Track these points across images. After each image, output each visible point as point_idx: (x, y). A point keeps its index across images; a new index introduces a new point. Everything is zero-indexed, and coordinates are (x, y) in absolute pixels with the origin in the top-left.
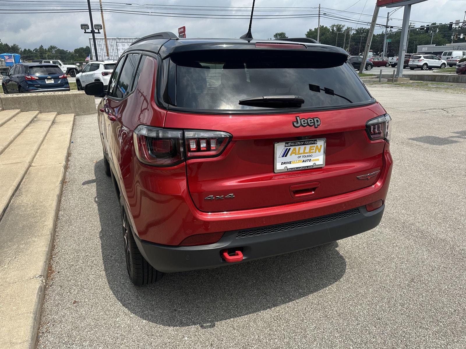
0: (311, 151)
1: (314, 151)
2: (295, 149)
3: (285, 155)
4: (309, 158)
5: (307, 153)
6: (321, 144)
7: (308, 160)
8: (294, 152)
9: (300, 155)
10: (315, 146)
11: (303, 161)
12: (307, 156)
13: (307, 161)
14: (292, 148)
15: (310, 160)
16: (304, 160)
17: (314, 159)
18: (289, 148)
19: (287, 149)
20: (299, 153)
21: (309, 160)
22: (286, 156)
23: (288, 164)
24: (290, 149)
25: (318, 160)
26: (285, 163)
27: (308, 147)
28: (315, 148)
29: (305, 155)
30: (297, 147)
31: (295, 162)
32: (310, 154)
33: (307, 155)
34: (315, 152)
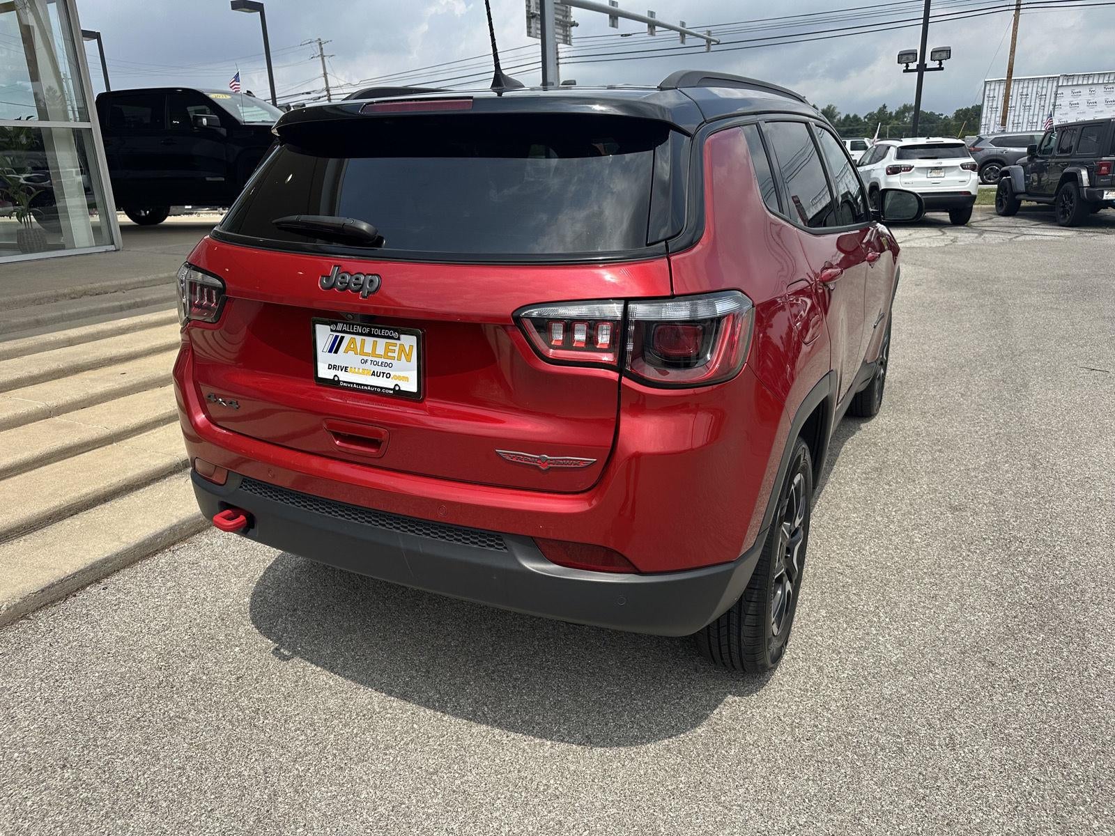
0: (389, 354)
1: (396, 355)
2: (352, 341)
3: (335, 348)
4: (386, 370)
5: (380, 356)
6: (409, 342)
7: (384, 373)
8: (352, 346)
9: (365, 358)
10: (398, 345)
11: (373, 374)
12: (380, 364)
13: (382, 374)
14: (348, 337)
15: (388, 376)
16: (374, 372)
17: (398, 374)
18: (340, 335)
19: (337, 337)
20: (363, 353)
21: (385, 375)
22: (336, 352)
23: (342, 370)
24: (342, 338)
25: (406, 379)
26: (335, 367)
27: (382, 342)
28: (397, 349)
29: (377, 360)
30: (358, 338)
31: (356, 370)
32: (389, 361)
33: (380, 360)
34: (399, 359)
